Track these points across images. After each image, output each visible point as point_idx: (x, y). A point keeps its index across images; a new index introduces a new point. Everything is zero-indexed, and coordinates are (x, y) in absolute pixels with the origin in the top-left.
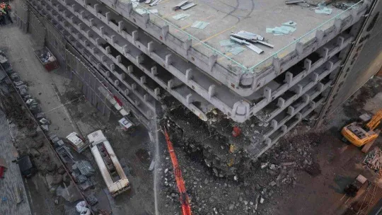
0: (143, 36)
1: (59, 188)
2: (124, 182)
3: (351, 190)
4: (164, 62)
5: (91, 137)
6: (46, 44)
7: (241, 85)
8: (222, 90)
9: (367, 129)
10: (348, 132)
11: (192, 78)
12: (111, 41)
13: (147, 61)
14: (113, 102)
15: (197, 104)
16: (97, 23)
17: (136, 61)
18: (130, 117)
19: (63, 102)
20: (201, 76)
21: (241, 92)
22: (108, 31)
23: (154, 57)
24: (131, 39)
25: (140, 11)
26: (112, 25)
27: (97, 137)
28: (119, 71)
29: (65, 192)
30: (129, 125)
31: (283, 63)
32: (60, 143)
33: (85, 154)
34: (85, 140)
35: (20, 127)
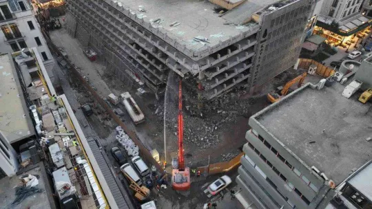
0: (155, 38)
1: (106, 122)
2: (142, 116)
4: (164, 50)
5: (123, 95)
6: (89, 44)
7: (194, 56)
8: (189, 60)
10: (270, 96)
11: (177, 56)
12: (137, 41)
13: (157, 50)
14: (135, 77)
15: (180, 70)
16: (129, 31)
17: (150, 51)
18: (145, 87)
19: (103, 79)
20: (180, 54)
21: (194, 59)
22: (135, 35)
23: (160, 48)
24: (149, 40)
25: (154, 26)
26: (139, 33)
27: (126, 95)
30: (144, 92)
31: (212, 48)
32: (105, 99)
33: (121, 105)
34: (119, 97)
35: (79, 92)
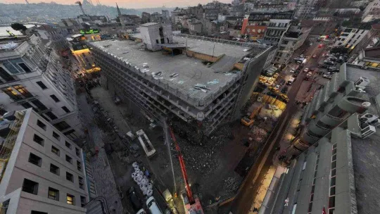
0: (158, 88)
1: (124, 157)
2: (154, 151)
3: (247, 144)
4: (168, 98)
5: (137, 133)
6: (116, 94)
7: (199, 105)
8: (192, 108)
9: (250, 119)
10: (243, 121)
11: (179, 104)
12: (144, 91)
13: (161, 99)
14: (147, 116)
15: (183, 115)
16: (138, 84)
17: (155, 98)
18: (155, 122)
19: (124, 117)
20: (183, 103)
21: (200, 108)
22: (143, 87)
23: (163, 96)
24: (153, 90)
25: (155, 78)
26: (145, 85)
27: (140, 132)
28: (149, 103)
29: (127, 159)
30: (154, 126)
31: (215, 95)
32: (124, 137)
33: (135, 140)
34: (135, 134)
35: (105, 132)
